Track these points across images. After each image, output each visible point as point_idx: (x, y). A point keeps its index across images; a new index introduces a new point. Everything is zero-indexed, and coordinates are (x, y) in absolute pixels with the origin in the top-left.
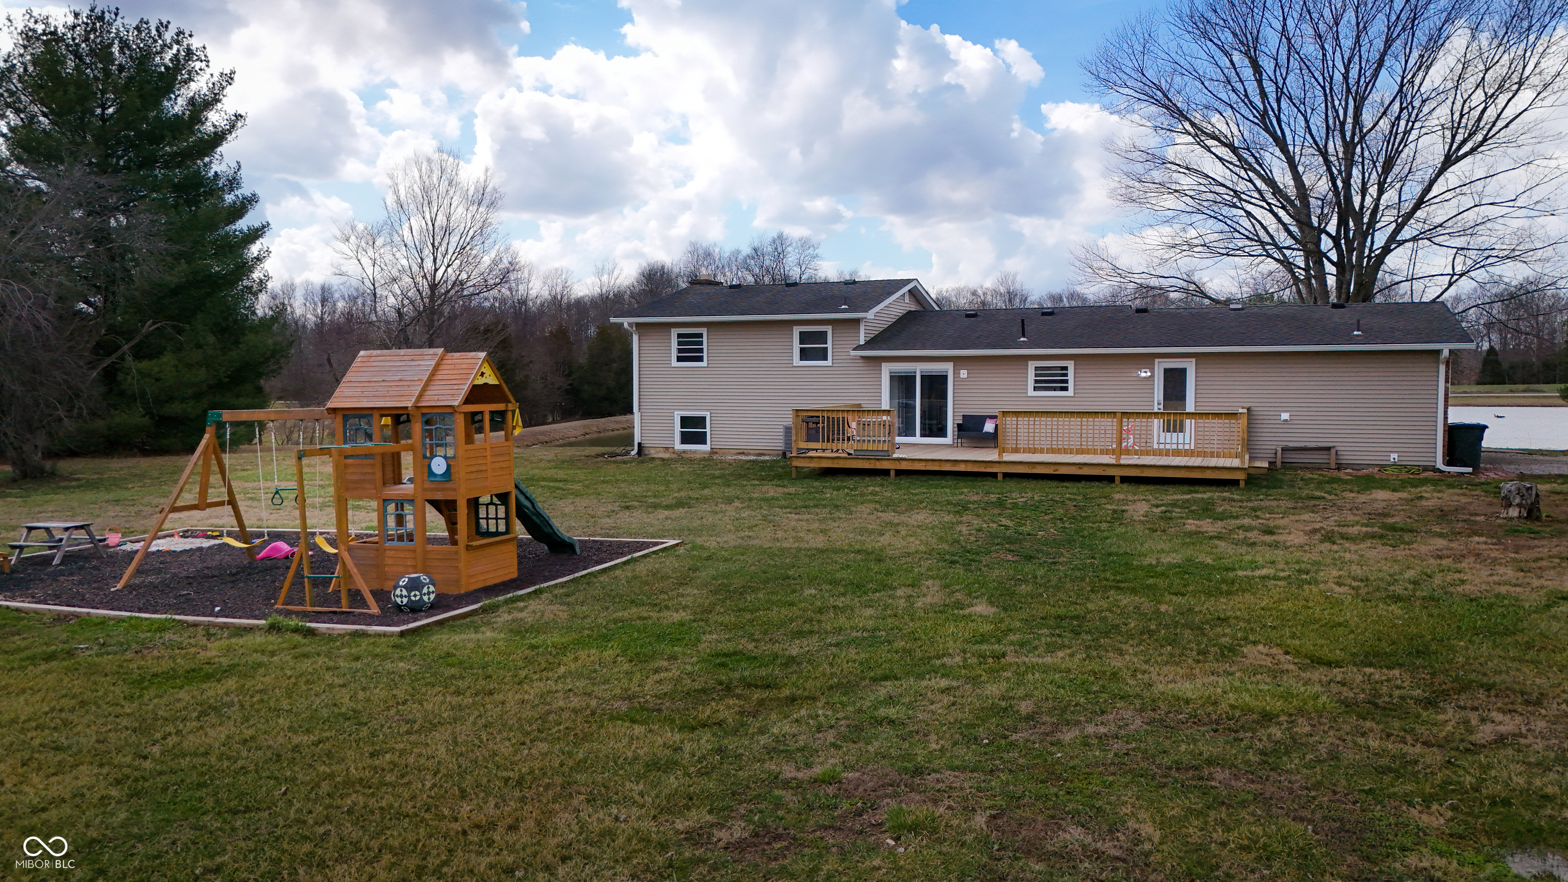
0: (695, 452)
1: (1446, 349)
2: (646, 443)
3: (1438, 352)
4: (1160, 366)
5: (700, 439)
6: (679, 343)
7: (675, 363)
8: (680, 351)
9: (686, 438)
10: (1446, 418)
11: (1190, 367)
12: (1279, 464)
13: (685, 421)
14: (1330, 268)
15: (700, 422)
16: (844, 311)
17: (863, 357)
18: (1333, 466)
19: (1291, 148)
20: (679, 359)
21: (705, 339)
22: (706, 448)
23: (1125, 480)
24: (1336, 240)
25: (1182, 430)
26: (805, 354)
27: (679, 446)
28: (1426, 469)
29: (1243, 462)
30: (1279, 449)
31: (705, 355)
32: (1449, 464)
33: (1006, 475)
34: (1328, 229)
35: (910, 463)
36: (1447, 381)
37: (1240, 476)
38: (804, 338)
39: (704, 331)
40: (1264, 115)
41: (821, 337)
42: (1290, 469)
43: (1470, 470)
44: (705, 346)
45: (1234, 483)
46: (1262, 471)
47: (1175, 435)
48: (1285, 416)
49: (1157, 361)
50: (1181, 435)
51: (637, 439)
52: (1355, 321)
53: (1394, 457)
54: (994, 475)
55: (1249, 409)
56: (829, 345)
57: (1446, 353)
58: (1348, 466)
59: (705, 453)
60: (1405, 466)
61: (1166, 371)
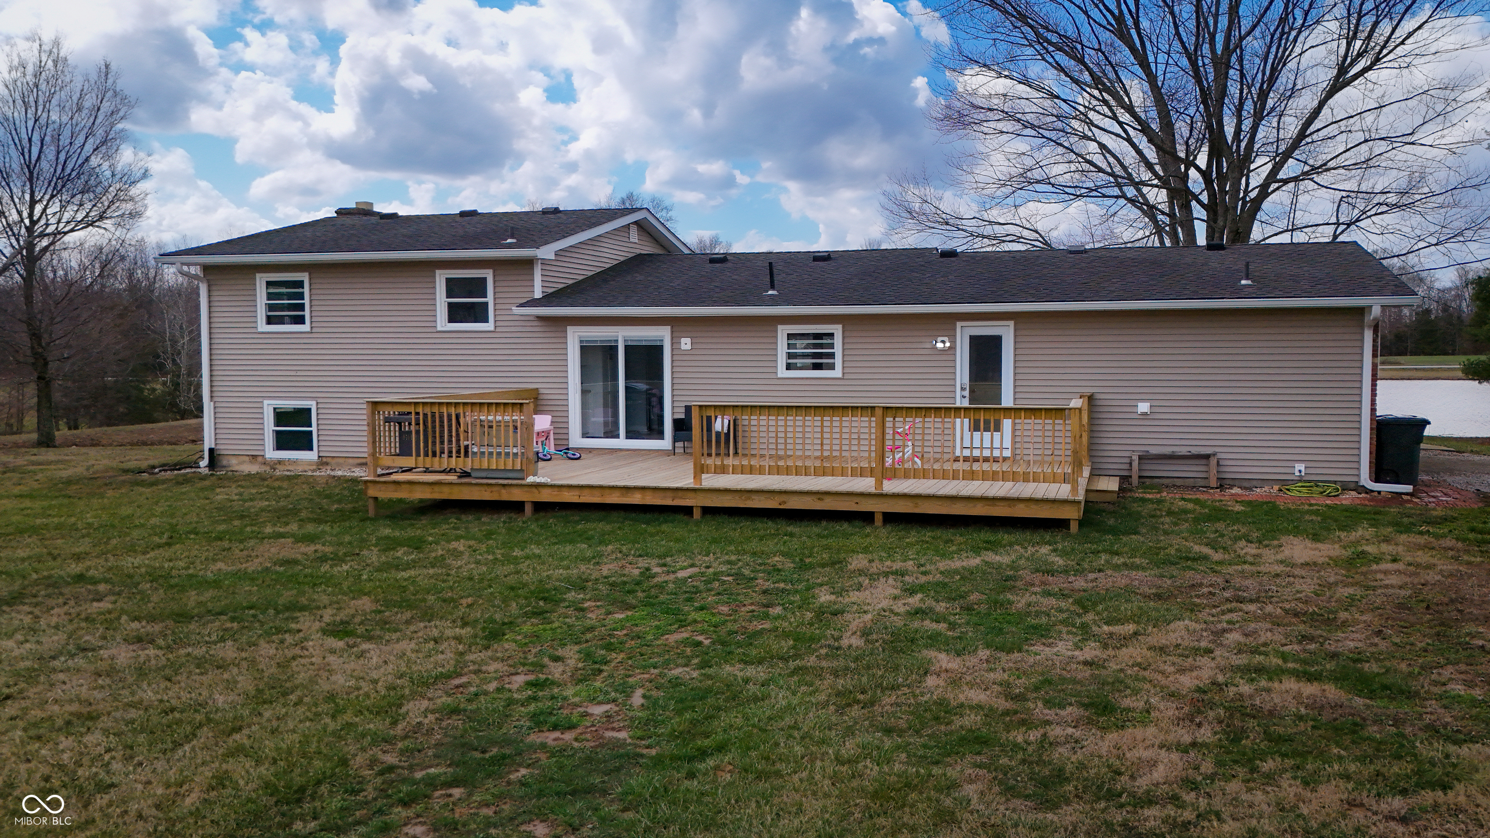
0: (295, 462)
1: (1376, 305)
2: (224, 448)
3: (1360, 311)
4: (964, 333)
5: (304, 442)
6: (270, 296)
7: (263, 326)
8: (271, 308)
9: (283, 442)
10: (1373, 410)
11: (1007, 332)
12: (1135, 480)
13: (281, 417)
14: (1198, 212)
15: (302, 416)
16: (510, 246)
17: (541, 318)
18: (1213, 483)
19: (1153, 66)
20: (270, 321)
21: (306, 290)
22: (310, 456)
23: (890, 518)
24: (1205, 174)
25: (998, 428)
26: (456, 314)
27: (272, 454)
28: (1346, 487)
29: (1074, 490)
30: (1135, 458)
31: (307, 313)
32: (1377, 480)
33: (707, 511)
34: (1198, 162)
35: (555, 492)
36: (1375, 355)
37: (1073, 514)
38: (453, 286)
39: (304, 277)
40: (1120, 19)
41: (478, 287)
42: (1152, 487)
43: (1409, 488)
44: (306, 301)
45: (1061, 524)
46: (1108, 498)
47: (987, 435)
48: (1143, 407)
49: (959, 324)
50: (997, 435)
51: (208, 442)
52: (1241, 265)
53: (1300, 467)
54: (688, 511)
55: (1091, 398)
56: (490, 299)
57: (1376, 311)
58: (1234, 483)
59: (310, 463)
60: (1316, 483)
61: (974, 339)
